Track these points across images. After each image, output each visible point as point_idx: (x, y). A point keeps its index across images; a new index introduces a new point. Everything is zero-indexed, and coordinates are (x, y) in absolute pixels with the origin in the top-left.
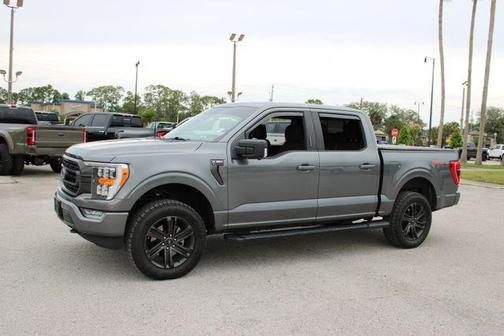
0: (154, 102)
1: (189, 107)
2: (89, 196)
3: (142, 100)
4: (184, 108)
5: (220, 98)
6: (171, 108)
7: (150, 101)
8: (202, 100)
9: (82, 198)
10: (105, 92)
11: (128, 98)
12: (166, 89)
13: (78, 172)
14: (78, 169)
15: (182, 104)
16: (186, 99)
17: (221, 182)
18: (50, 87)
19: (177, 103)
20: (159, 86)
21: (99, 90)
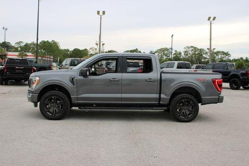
0: (189, 55)
1: (208, 57)
3: (183, 54)
4: (205, 58)
5: (226, 52)
6: (198, 58)
7: (187, 55)
8: (215, 53)
10: (163, 51)
11: (175, 54)
12: (195, 48)
15: (204, 55)
16: (206, 53)
17: (74, 84)
18: (137, 49)
19: (202, 55)
20: (192, 47)
21: (160, 50)
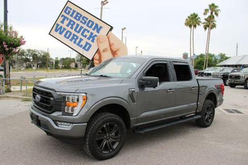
2: (60, 113)
9: (55, 114)
13: (52, 99)
14: (52, 97)
17: (134, 101)
